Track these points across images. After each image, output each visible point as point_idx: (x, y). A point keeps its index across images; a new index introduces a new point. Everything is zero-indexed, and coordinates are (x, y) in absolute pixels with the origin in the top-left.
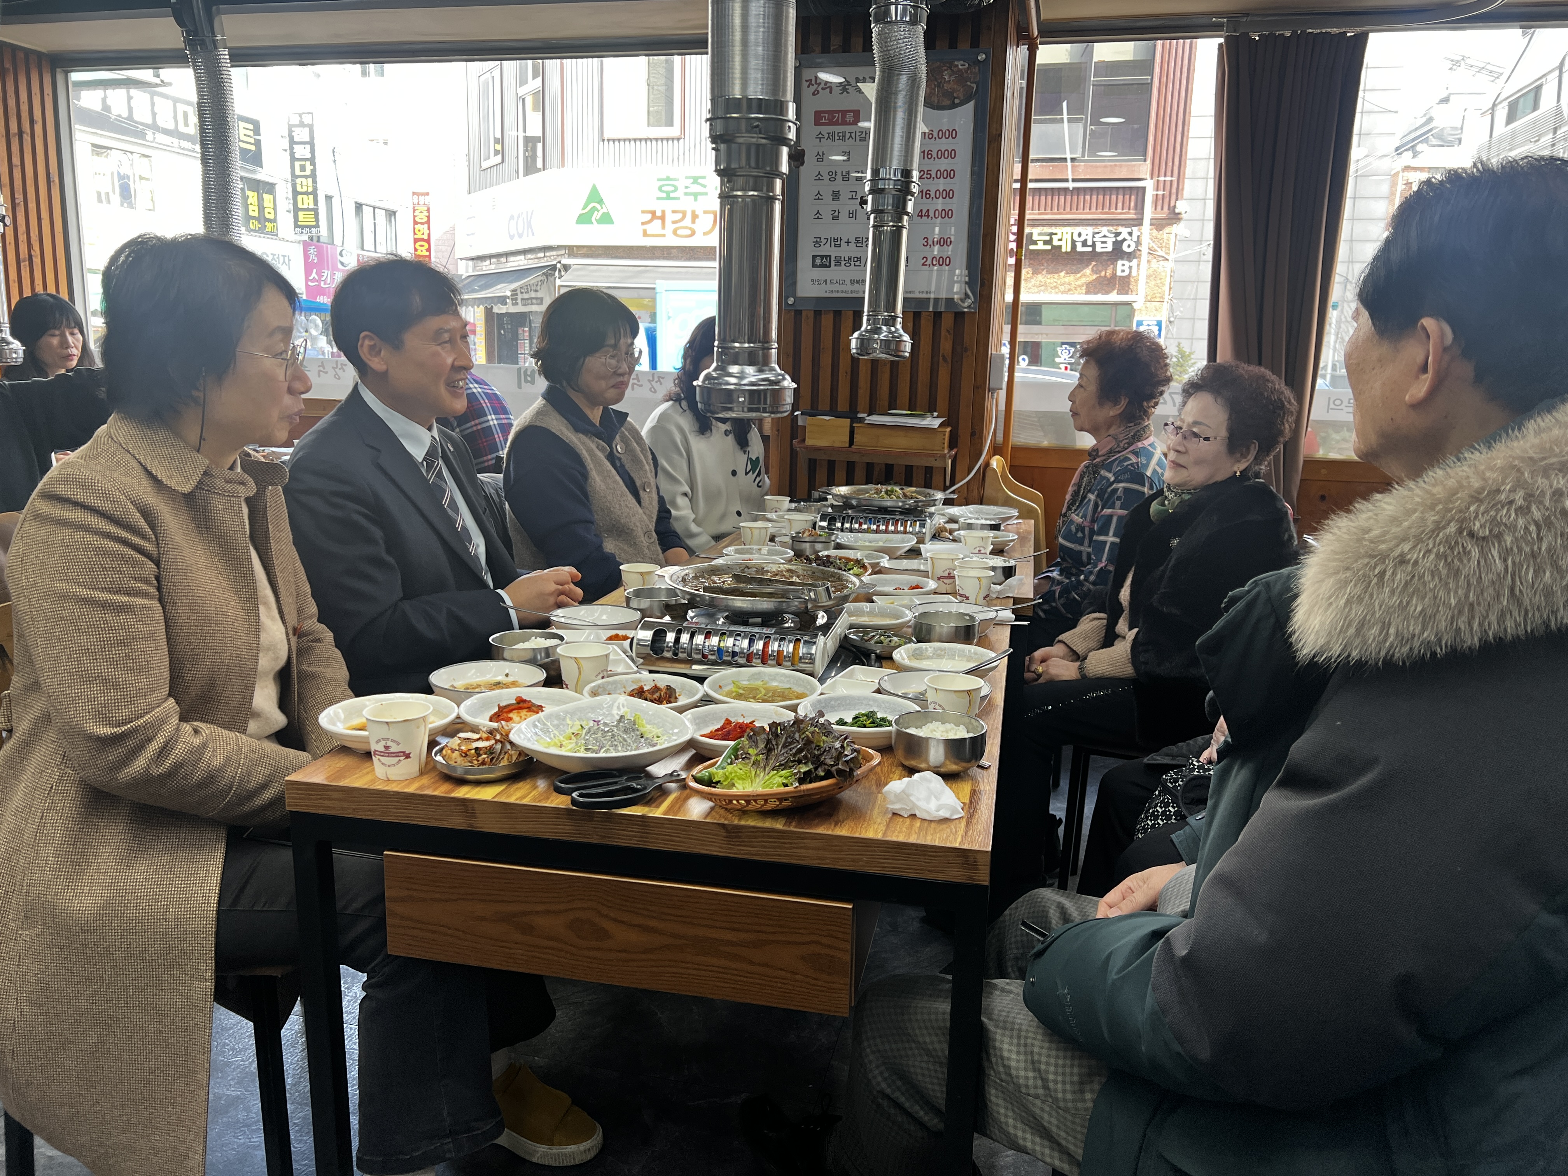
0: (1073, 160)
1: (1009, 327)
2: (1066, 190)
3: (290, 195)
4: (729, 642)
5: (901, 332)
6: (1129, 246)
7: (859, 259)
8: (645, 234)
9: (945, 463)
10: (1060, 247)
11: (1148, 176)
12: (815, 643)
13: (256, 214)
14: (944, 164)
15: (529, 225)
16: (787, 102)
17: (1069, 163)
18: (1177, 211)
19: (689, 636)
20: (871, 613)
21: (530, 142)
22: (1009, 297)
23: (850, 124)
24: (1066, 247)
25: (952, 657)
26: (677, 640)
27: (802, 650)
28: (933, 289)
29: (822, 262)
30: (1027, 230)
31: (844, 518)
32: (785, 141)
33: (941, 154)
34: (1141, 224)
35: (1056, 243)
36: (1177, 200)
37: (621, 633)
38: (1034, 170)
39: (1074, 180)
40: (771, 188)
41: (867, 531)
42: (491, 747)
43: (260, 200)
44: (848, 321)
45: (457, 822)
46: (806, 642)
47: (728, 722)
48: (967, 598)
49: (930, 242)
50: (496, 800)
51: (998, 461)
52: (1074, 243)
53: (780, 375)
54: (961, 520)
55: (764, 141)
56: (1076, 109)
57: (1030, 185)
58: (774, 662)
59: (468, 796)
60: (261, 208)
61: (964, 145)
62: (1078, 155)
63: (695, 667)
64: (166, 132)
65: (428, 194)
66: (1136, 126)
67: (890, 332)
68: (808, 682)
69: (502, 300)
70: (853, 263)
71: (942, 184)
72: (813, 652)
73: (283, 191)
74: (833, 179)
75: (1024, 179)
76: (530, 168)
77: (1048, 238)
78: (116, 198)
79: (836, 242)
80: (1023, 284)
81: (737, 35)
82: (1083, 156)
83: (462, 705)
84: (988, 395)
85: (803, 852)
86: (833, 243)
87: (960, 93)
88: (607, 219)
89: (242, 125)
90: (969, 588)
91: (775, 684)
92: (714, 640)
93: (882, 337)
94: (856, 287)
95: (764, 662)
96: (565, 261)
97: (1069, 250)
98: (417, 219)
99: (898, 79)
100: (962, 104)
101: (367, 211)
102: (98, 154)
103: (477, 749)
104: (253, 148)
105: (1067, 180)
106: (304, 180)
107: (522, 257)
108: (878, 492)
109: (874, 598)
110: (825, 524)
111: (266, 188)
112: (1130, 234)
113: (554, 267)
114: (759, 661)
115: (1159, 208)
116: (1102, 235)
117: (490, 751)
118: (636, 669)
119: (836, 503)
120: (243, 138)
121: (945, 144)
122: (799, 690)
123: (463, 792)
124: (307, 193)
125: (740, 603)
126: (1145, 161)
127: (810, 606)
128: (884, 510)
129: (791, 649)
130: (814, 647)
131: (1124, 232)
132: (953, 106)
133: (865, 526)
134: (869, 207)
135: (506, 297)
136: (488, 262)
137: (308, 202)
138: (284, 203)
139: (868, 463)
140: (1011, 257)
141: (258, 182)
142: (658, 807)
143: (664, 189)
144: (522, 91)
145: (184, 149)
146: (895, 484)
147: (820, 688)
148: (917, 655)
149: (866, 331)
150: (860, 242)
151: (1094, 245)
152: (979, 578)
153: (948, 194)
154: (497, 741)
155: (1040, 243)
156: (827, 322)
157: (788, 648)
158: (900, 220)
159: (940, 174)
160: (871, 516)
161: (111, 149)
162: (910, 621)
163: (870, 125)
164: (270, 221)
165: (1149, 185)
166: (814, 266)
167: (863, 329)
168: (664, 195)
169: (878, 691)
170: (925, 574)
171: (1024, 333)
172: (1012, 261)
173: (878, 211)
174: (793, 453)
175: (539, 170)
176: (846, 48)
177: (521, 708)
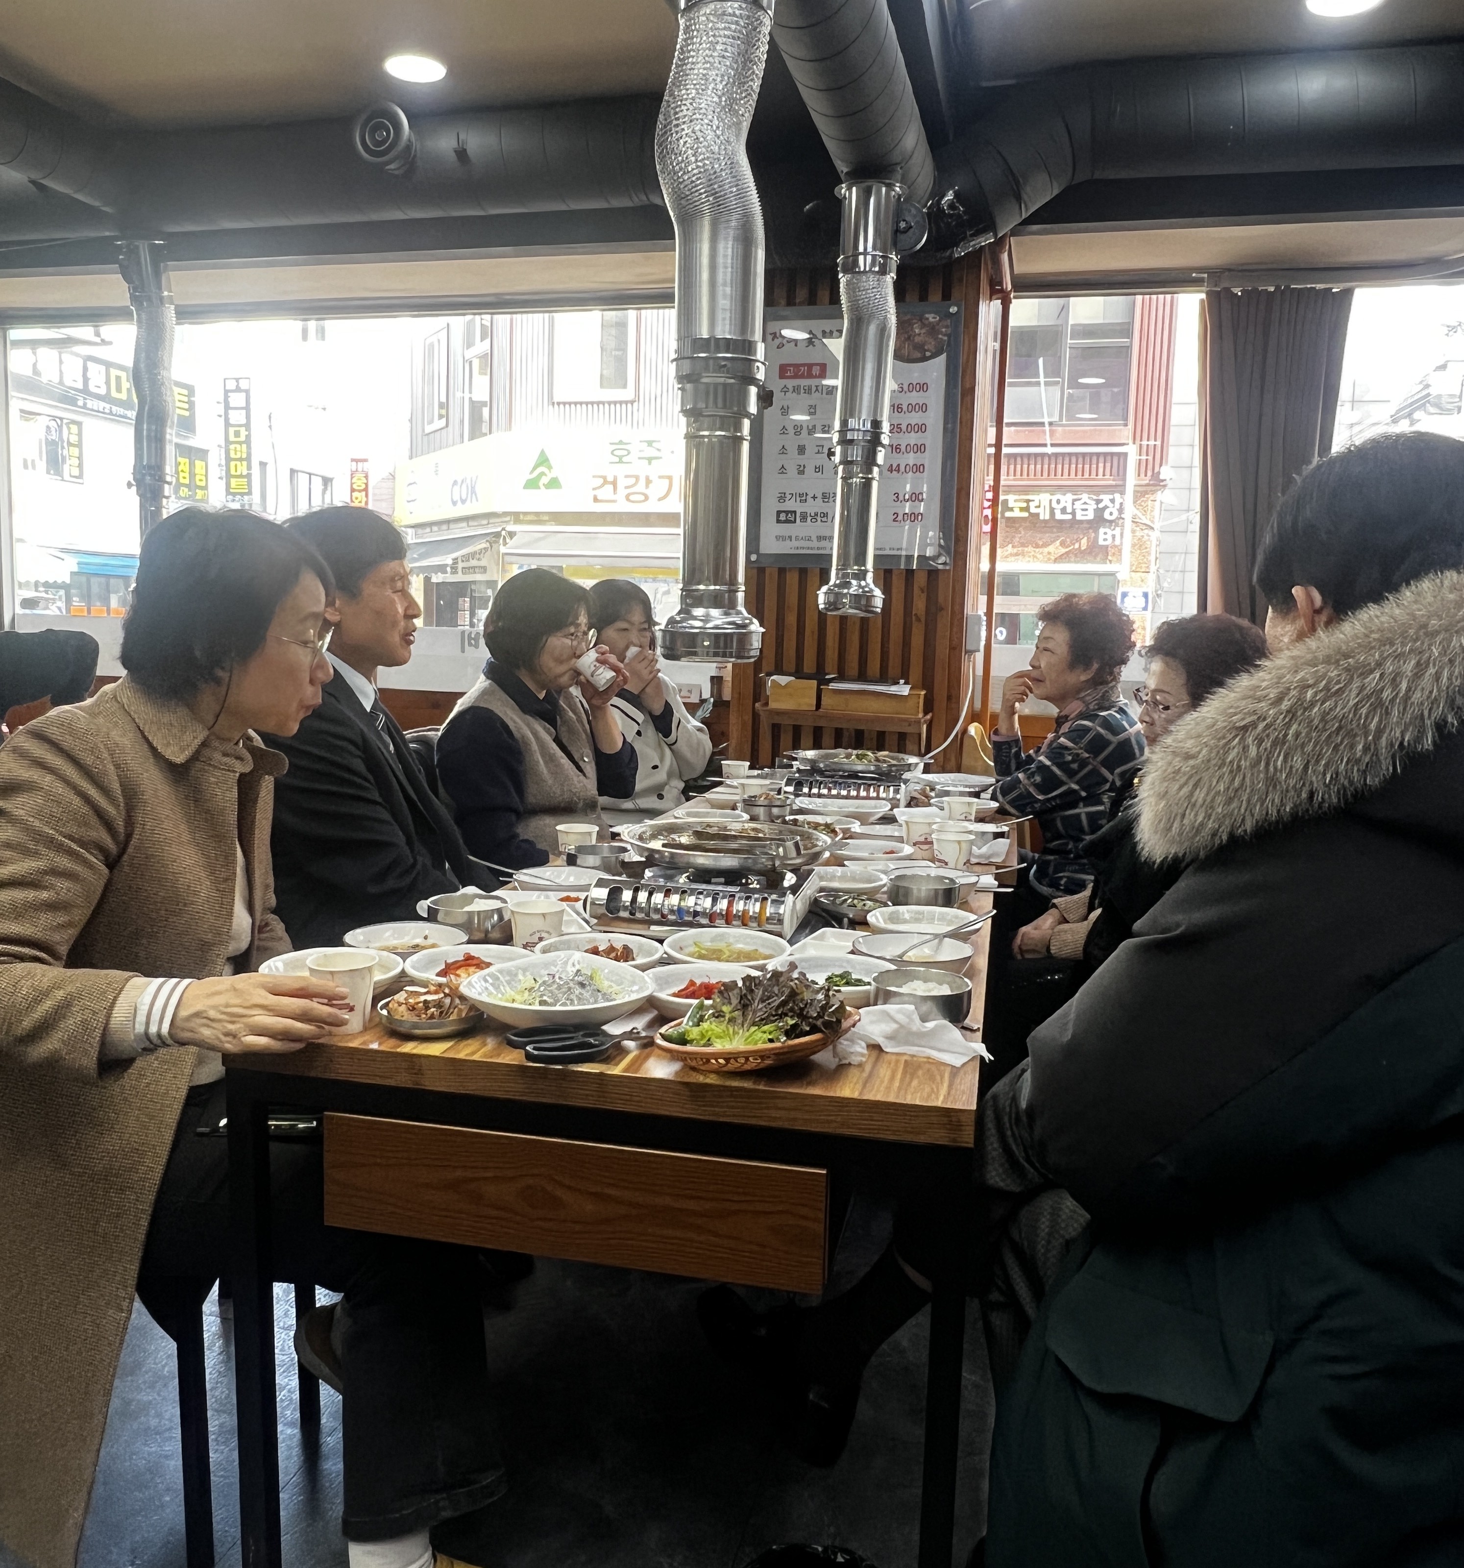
0: (1051, 424)
1: (985, 597)
2: (1043, 455)
3: (223, 462)
4: (690, 901)
5: (872, 586)
6: (1111, 514)
7: (825, 515)
8: (596, 500)
9: (920, 728)
10: (1038, 515)
11: (1130, 441)
12: (783, 902)
13: (187, 481)
14: (915, 418)
15: (473, 492)
16: (756, 342)
17: (1047, 428)
18: (1162, 477)
19: (646, 894)
20: (843, 878)
21: (476, 407)
22: (985, 566)
23: (816, 377)
24: (1045, 515)
25: (931, 920)
26: (634, 899)
27: (769, 910)
28: (904, 546)
29: (786, 517)
30: (1002, 498)
31: (811, 783)
32: (753, 381)
33: (912, 408)
34: (1122, 493)
35: (1033, 510)
36: (1161, 465)
37: (573, 895)
38: (1008, 435)
39: (1052, 445)
40: (738, 427)
41: (838, 797)
42: (440, 1000)
43: (192, 465)
44: (813, 578)
45: (402, 1080)
46: (773, 901)
47: (692, 983)
48: (946, 864)
49: (901, 498)
50: (446, 1055)
51: (976, 728)
52: (1052, 510)
53: (746, 619)
54: (938, 787)
55: (732, 381)
56: (1054, 371)
57: (1005, 450)
58: (739, 923)
59: (415, 1051)
60: (192, 475)
61: (935, 399)
62: (1056, 418)
63: (653, 928)
64: (98, 397)
65: (365, 460)
66: (1116, 390)
67: (860, 586)
68: (776, 943)
69: (442, 568)
70: (819, 519)
71: (913, 438)
72: (781, 911)
73: (216, 458)
74: (797, 433)
75: (998, 445)
76: (476, 433)
77: (1024, 505)
78: (42, 465)
79: (803, 497)
80: (999, 551)
81: (705, 276)
82: (1061, 419)
83: (408, 960)
84: (964, 657)
85: (774, 1113)
86: (798, 499)
87: (931, 346)
88: (554, 483)
89: (177, 390)
90: (950, 853)
91: (740, 946)
92: (675, 899)
93: (851, 591)
94: (823, 543)
95: (728, 923)
96: (511, 528)
97: (1047, 517)
98: (355, 486)
99: (867, 329)
100: (934, 356)
101: (303, 479)
102: (27, 420)
103: (425, 1002)
104: (187, 414)
105: (1045, 445)
106: (238, 446)
107: (464, 524)
108: (848, 756)
109: (846, 863)
110: (791, 789)
111: (197, 454)
112: (1113, 501)
113: (497, 535)
114: (723, 921)
115: (1142, 475)
116: (1082, 501)
117: (439, 1004)
118: (589, 929)
119: (802, 768)
120: (178, 404)
121: (915, 397)
122: (767, 952)
123: (409, 1048)
124: (241, 460)
125: (703, 859)
126: (1126, 425)
127: (777, 863)
128: (854, 775)
129: (757, 909)
130: (783, 907)
131: (1106, 498)
132: (924, 359)
133: (834, 792)
134: (837, 459)
135: (447, 565)
136: (428, 530)
137: (243, 469)
138: (216, 471)
139: (836, 729)
140: (987, 524)
141: (190, 448)
142: (617, 1064)
143: (616, 453)
144: (469, 354)
145: (116, 415)
146: (868, 749)
147: (789, 949)
148: (893, 918)
149: (835, 585)
150: (828, 497)
151: (1073, 513)
152: (959, 842)
153: (920, 448)
154: (446, 995)
155: (1017, 510)
156: (793, 579)
157: (754, 908)
158: (870, 471)
159: (911, 428)
160: (840, 780)
161: (39, 414)
162: (884, 885)
163: (837, 382)
164: (201, 488)
165: (1131, 450)
166: (778, 521)
167: (832, 583)
168: (617, 460)
169: (852, 952)
170: (900, 840)
171: (1002, 604)
172: (987, 528)
173: (846, 462)
174: (755, 716)
175: (485, 434)
176: (812, 300)
177: (469, 965)
